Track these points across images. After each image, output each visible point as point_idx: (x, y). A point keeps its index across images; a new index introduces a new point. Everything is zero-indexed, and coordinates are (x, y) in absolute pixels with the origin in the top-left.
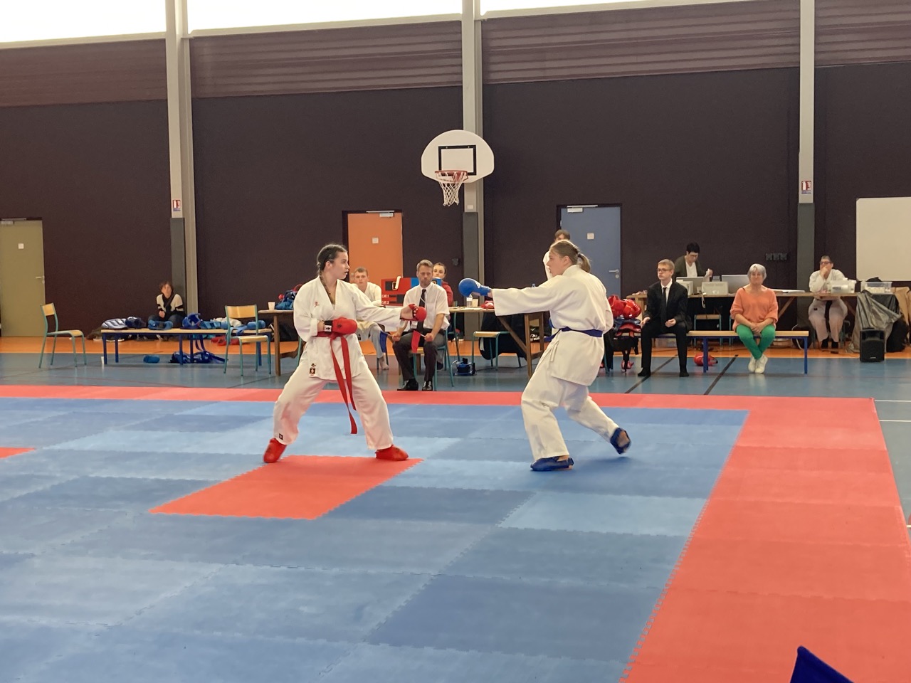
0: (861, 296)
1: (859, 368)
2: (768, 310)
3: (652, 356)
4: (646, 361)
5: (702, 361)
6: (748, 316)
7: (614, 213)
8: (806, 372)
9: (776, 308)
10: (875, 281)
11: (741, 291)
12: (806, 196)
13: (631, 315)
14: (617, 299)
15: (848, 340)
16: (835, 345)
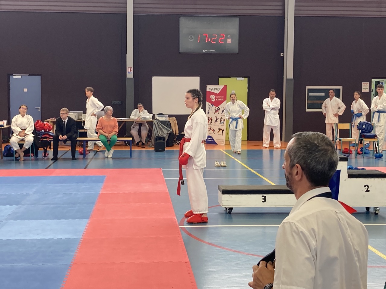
0: (155, 121)
1: (154, 155)
2: (114, 128)
3: (59, 150)
4: (55, 153)
5: (83, 152)
6: (105, 130)
7: (38, 79)
8: (131, 157)
9: (117, 127)
10: (161, 114)
11: (101, 119)
12: (130, 75)
13: (47, 130)
14: (40, 122)
15: (149, 141)
16: (143, 144)
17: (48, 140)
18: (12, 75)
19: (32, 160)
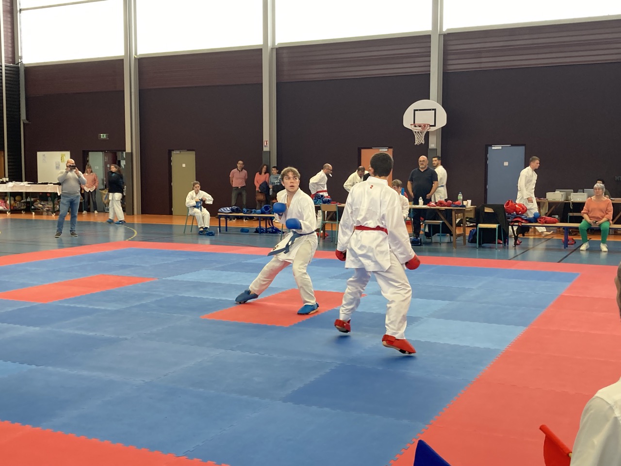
2: (606, 212)
7: (521, 150)
9: (611, 211)
11: (590, 199)
13: (520, 212)
17: (520, 225)
18: (491, 146)
19: (499, 248)
